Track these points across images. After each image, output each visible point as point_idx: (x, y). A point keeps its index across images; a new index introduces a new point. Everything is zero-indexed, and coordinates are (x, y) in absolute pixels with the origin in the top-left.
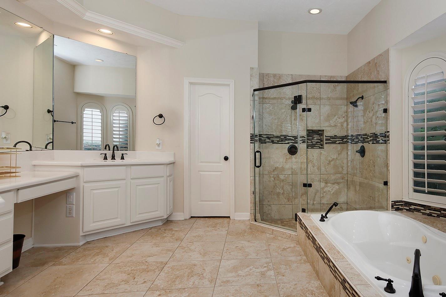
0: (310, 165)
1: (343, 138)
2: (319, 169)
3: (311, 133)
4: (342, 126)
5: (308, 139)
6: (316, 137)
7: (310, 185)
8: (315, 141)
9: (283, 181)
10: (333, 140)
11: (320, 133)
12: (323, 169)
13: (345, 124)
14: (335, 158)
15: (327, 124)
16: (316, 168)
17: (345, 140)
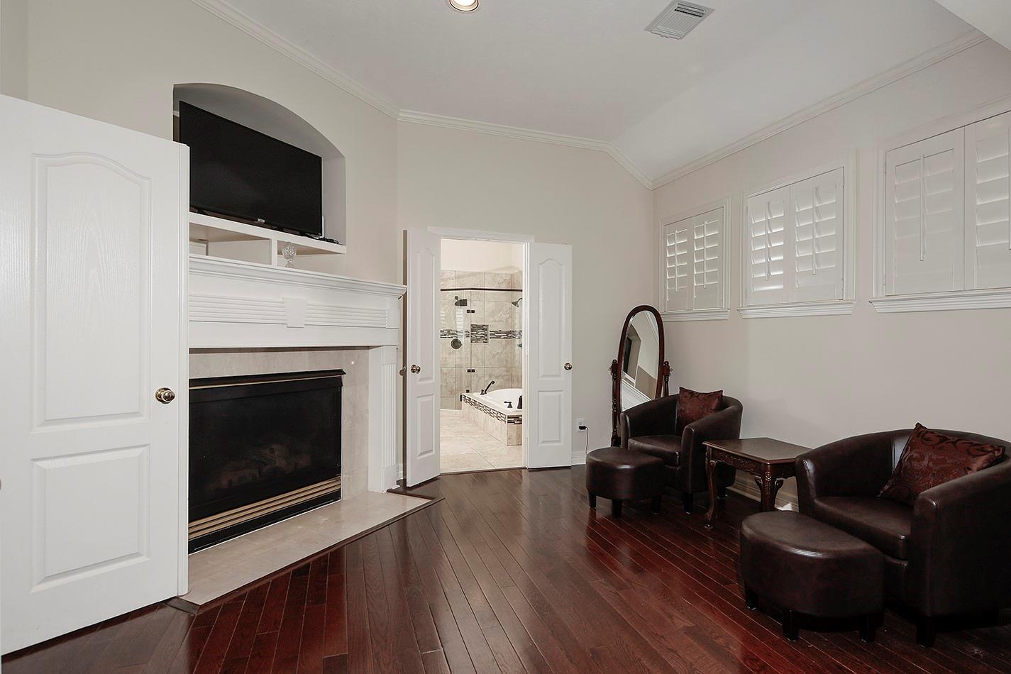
0: (474, 359)
1: (507, 333)
2: (483, 362)
3: (474, 328)
4: (507, 321)
5: (472, 334)
6: (481, 332)
7: (473, 371)
8: (479, 335)
9: (446, 374)
10: (497, 334)
11: (484, 328)
12: (487, 362)
13: (510, 321)
14: (500, 352)
15: (491, 319)
16: (479, 361)
17: (510, 335)
